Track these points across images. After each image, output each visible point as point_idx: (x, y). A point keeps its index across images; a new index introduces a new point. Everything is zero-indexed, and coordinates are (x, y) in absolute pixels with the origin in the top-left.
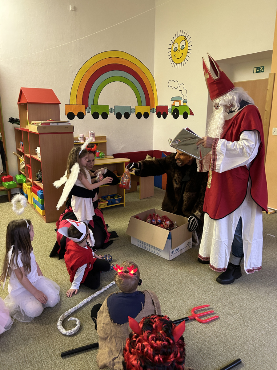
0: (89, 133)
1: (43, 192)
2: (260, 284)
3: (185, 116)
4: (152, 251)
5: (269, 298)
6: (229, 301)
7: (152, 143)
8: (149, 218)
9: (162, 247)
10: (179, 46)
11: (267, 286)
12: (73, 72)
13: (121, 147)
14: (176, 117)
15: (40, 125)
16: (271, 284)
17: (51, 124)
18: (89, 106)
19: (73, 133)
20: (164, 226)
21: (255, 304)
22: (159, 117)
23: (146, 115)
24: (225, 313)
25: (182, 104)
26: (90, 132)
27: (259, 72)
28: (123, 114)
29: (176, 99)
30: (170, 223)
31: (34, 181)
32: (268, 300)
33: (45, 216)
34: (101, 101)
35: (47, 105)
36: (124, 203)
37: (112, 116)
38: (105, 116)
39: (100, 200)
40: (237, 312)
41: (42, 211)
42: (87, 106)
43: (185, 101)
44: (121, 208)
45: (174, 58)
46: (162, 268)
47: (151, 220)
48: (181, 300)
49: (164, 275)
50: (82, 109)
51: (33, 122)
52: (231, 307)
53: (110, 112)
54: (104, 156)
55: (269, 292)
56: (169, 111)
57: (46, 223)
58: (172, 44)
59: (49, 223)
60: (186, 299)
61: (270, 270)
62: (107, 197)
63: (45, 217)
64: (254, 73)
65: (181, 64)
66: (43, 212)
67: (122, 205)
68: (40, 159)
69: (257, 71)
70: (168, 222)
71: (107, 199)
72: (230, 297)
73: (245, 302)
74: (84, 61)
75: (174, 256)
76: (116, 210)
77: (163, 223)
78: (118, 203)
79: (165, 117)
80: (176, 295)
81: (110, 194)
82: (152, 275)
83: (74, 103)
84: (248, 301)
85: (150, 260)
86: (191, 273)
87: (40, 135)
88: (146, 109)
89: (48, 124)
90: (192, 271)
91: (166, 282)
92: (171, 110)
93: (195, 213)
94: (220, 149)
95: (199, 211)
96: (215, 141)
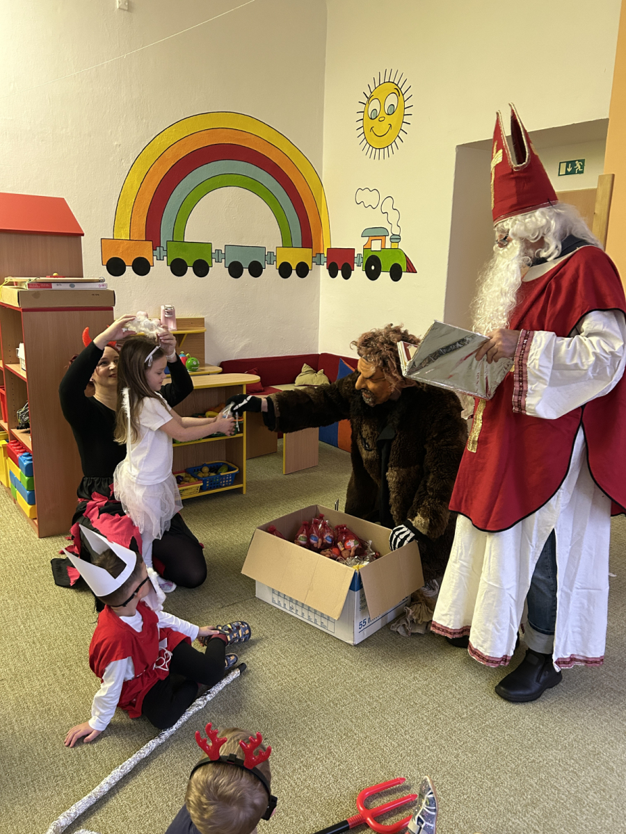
0: (160, 309)
1: (31, 460)
2: (590, 714)
3: (396, 274)
4: (309, 619)
5: (615, 756)
6: (511, 769)
7: (316, 337)
8: (302, 533)
9: (335, 611)
10: (382, 107)
11: (607, 721)
12: (123, 161)
13: (242, 345)
14: (373, 275)
15: (25, 287)
16: (616, 714)
17: (54, 286)
18: (163, 243)
19: (112, 309)
20: (340, 552)
21: (579, 777)
22: (333, 275)
23: (303, 270)
24: (502, 808)
25: (388, 245)
26: (163, 308)
27: (573, 172)
28: (246, 264)
29: (374, 233)
30: (357, 546)
31: (12, 430)
32: (612, 764)
33: (36, 519)
34: (193, 233)
35: (49, 238)
36: (244, 485)
37: (218, 270)
38: (202, 269)
39: (182, 477)
40: (534, 804)
41: (30, 507)
42: (156, 245)
43: (396, 239)
44: (234, 499)
45: (370, 135)
46: (334, 668)
47: (308, 539)
48: (382, 767)
49: (340, 688)
50: (146, 251)
51: (8, 279)
52: (516, 789)
53: (214, 260)
54: (196, 366)
55: (613, 739)
56: (356, 260)
57: (40, 537)
58: (365, 100)
59: (45, 539)
60: (396, 764)
61: (610, 673)
62: (201, 470)
63: (36, 521)
64: (559, 175)
65: (386, 149)
66: (31, 510)
67: (239, 491)
68: (23, 374)
69: (566, 170)
70: (352, 544)
71: (200, 475)
72: (513, 756)
73: (553, 770)
74: (152, 135)
75: (365, 632)
76: (222, 504)
77: (338, 544)
78: (228, 486)
79: (347, 276)
80: (369, 751)
81: (207, 463)
82: (307, 689)
83: (124, 235)
84: (560, 769)
85: (304, 646)
86: (409, 681)
87: (25, 313)
88: (302, 255)
89: (47, 285)
90: (412, 677)
91: (343, 711)
92: (361, 260)
93: (413, 520)
94: (537, 367)
95: (423, 516)
96: (521, 343)
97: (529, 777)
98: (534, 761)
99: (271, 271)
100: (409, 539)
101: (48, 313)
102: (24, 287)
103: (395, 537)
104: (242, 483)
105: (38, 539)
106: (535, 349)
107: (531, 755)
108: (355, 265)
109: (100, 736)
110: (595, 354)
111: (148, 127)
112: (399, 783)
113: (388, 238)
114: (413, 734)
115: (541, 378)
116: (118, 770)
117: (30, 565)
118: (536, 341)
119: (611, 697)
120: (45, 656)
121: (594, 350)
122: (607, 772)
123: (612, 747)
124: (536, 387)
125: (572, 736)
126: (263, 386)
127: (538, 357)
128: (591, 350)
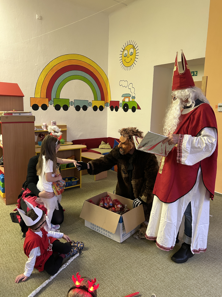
0: (51, 122)
1: (4, 176)
2: (205, 267)
3: (134, 110)
4: (104, 234)
5: (214, 282)
6: (177, 288)
7: (106, 131)
8: (101, 202)
9: (114, 230)
10: (128, 53)
11: (211, 269)
12: (38, 70)
13: (80, 134)
14: (126, 110)
16: (214, 266)
17: (13, 114)
18: (52, 99)
19: (34, 122)
21: (201, 290)
22: (112, 110)
23: (101, 108)
25: (131, 100)
28: (81, 106)
29: (126, 96)
30: (121, 207)
32: (213, 285)
33: (5, 198)
34: (63, 95)
35: (12, 97)
37: (72, 108)
38: (66, 108)
41: (3, 194)
42: (50, 100)
43: (134, 98)
44: (77, 190)
45: (124, 62)
46: (113, 251)
47: (104, 204)
48: (131, 288)
49: (115, 259)
50: (46, 102)
52: (179, 295)
53: (70, 105)
54: (64, 142)
55: (213, 275)
58: (122, 50)
59: (8, 206)
60: (136, 287)
61: (211, 252)
62: (65, 179)
65: (130, 67)
67: (79, 187)
68: (2, 146)
70: (119, 206)
72: (178, 283)
73: (192, 288)
74: (48, 62)
75: (124, 238)
76: (73, 192)
77: (115, 206)
78: (75, 185)
79: (117, 110)
80: (126, 282)
81: (67, 177)
82: (104, 259)
83: (39, 97)
84: (194, 287)
85: (102, 244)
86: (140, 256)
87: (3, 124)
88: (101, 103)
89: (11, 114)
90: (141, 254)
91: (116, 268)
92: (122, 105)
93: (141, 197)
94: (185, 148)
95: (145, 196)
96: (180, 139)
97: (184, 290)
98: (185, 285)
99: (90, 109)
100: (139, 204)
101: (11, 124)
102: (3, 115)
103: (134, 203)
104: (80, 184)
105: (6, 205)
106: (184, 141)
107: (184, 282)
108: (120, 106)
109: (28, 278)
110: (206, 143)
111: (47, 59)
112: (137, 294)
113: (131, 97)
114: (142, 275)
115: (186, 151)
116: (34, 291)
117: (3, 215)
118: (185, 138)
119: (212, 260)
120: (8, 249)
121: (205, 142)
122: (211, 288)
123: (213, 278)
124: (185, 154)
125: (198, 275)
126: (87, 149)
127: (185, 144)
128: (204, 142)
